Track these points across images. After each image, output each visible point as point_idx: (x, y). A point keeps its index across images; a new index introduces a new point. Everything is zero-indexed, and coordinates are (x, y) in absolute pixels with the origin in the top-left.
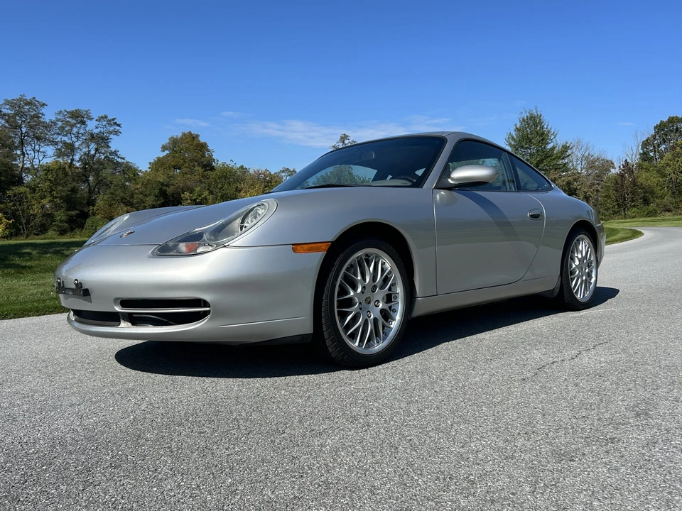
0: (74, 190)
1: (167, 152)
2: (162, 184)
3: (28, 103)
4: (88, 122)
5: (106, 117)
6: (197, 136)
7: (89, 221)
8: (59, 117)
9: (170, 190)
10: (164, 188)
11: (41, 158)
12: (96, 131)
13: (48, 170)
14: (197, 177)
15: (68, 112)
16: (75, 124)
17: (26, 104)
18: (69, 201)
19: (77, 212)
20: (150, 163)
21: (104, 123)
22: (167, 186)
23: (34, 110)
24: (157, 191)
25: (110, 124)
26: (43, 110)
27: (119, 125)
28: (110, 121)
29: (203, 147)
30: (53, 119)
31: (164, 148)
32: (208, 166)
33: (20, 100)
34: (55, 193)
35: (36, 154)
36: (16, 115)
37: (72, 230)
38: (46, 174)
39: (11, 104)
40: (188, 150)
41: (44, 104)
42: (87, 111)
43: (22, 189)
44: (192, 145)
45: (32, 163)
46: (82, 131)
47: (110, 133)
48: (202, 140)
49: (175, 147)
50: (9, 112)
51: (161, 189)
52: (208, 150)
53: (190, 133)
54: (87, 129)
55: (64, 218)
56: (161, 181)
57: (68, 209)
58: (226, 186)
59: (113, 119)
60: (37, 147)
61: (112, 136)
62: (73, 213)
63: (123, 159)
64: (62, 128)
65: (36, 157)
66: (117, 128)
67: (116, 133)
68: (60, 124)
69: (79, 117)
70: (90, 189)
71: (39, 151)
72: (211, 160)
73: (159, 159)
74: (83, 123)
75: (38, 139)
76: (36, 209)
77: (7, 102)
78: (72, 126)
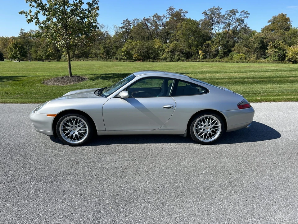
0: (228, 42)
1: (270, 23)
2: (262, 38)
3: (216, 9)
4: (237, 14)
5: (244, 11)
6: (286, 15)
7: (230, 54)
8: (226, 13)
9: (265, 41)
10: (263, 40)
11: (219, 29)
12: (240, 17)
13: (219, 34)
14: (279, 34)
15: (230, 11)
16: (232, 15)
17: (215, 10)
18: (225, 46)
19: (227, 50)
20: (262, 29)
21: (243, 14)
22: (265, 39)
23: (218, 11)
24: (259, 41)
25: (245, 14)
26: (221, 11)
27: (249, 14)
28: (245, 12)
29: (288, 20)
30: (224, 14)
31: (269, 22)
32: (288, 29)
33: (213, 8)
34: (220, 43)
35: (218, 28)
36: (212, 14)
37: (225, 56)
38: (218, 36)
39: (210, 10)
40: (279, 22)
41: (221, 9)
42: (237, 10)
43: (209, 42)
44: (282, 19)
45: (216, 32)
46: (234, 18)
47: (245, 17)
48: (287, 17)
49: (274, 20)
50: (209, 13)
51: (261, 40)
52: (289, 21)
53: (282, 14)
54: (236, 17)
55: (222, 52)
56: (262, 37)
57: (224, 49)
58: (293, 38)
59: (247, 12)
60: (218, 25)
61: (245, 19)
62: (226, 50)
63: (249, 28)
64: (227, 17)
65: (217, 29)
66: (248, 15)
67: (247, 17)
68: (226, 16)
69: (233, 12)
70: (234, 41)
71: (218, 27)
72: (290, 25)
73: (266, 27)
74: (235, 14)
75: (218, 22)
76: (213, 49)
77: (209, 10)
78: (231, 16)
